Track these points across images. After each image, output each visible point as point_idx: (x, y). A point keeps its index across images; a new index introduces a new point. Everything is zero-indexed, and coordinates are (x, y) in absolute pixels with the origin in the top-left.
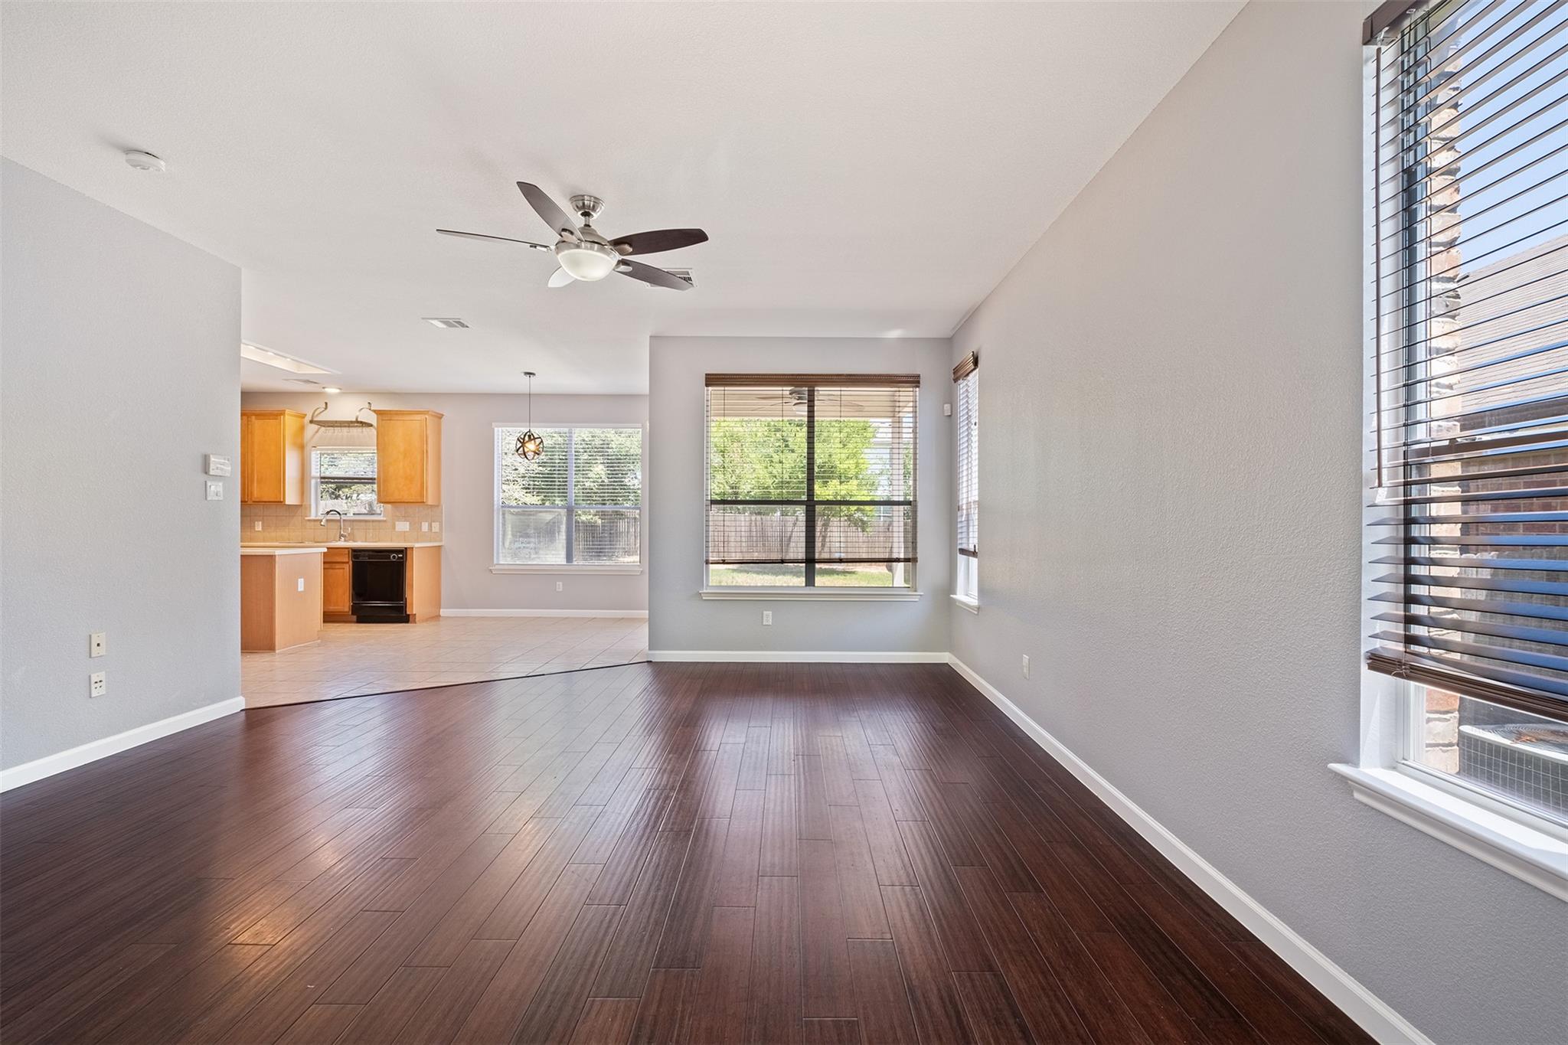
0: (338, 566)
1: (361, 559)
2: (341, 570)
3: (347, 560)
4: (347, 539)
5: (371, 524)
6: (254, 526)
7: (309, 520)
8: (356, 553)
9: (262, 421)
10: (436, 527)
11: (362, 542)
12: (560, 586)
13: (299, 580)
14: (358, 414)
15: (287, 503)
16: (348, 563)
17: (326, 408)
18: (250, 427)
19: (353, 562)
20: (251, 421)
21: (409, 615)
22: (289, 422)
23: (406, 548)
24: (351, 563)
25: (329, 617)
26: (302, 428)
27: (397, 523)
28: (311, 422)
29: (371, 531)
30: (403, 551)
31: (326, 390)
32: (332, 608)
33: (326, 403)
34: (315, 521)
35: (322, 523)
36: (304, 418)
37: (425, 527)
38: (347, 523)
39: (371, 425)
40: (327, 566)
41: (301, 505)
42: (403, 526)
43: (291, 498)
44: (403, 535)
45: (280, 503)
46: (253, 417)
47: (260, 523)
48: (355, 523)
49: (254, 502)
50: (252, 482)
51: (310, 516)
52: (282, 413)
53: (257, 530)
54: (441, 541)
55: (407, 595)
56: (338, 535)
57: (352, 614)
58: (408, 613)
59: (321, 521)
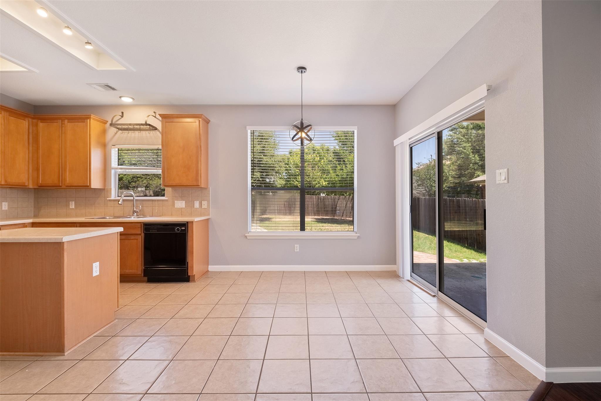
0: (132, 237)
1: (151, 232)
2: (136, 241)
3: (140, 233)
4: (138, 214)
5: (156, 203)
6: (69, 205)
7: (110, 200)
8: (147, 226)
9: (73, 124)
10: (205, 204)
11: (151, 216)
12: (297, 248)
13: (94, 264)
14: (146, 119)
15: (92, 187)
16: (140, 234)
17: (122, 116)
18: (63, 128)
19: (145, 234)
20: (64, 124)
21: (189, 276)
22: (94, 125)
23: (187, 222)
24: (143, 235)
25: (125, 278)
26: (104, 132)
27: (176, 201)
28: (111, 125)
29: (157, 207)
30: (185, 225)
31: (123, 99)
32: (128, 271)
33: (122, 113)
34: (114, 200)
35: (120, 203)
36: (106, 123)
37: (197, 204)
38: (138, 202)
39: (156, 129)
40: (123, 237)
41: (104, 189)
42: (180, 204)
43: (96, 183)
44: (181, 212)
45: (87, 187)
46: (66, 121)
47: (74, 202)
48: (144, 202)
49: (67, 186)
50: (65, 170)
51: (111, 197)
52: (89, 118)
53: (71, 207)
54: (209, 215)
55: (189, 260)
56: (132, 211)
57: (144, 276)
58: (189, 274)
59: (119, 201)
